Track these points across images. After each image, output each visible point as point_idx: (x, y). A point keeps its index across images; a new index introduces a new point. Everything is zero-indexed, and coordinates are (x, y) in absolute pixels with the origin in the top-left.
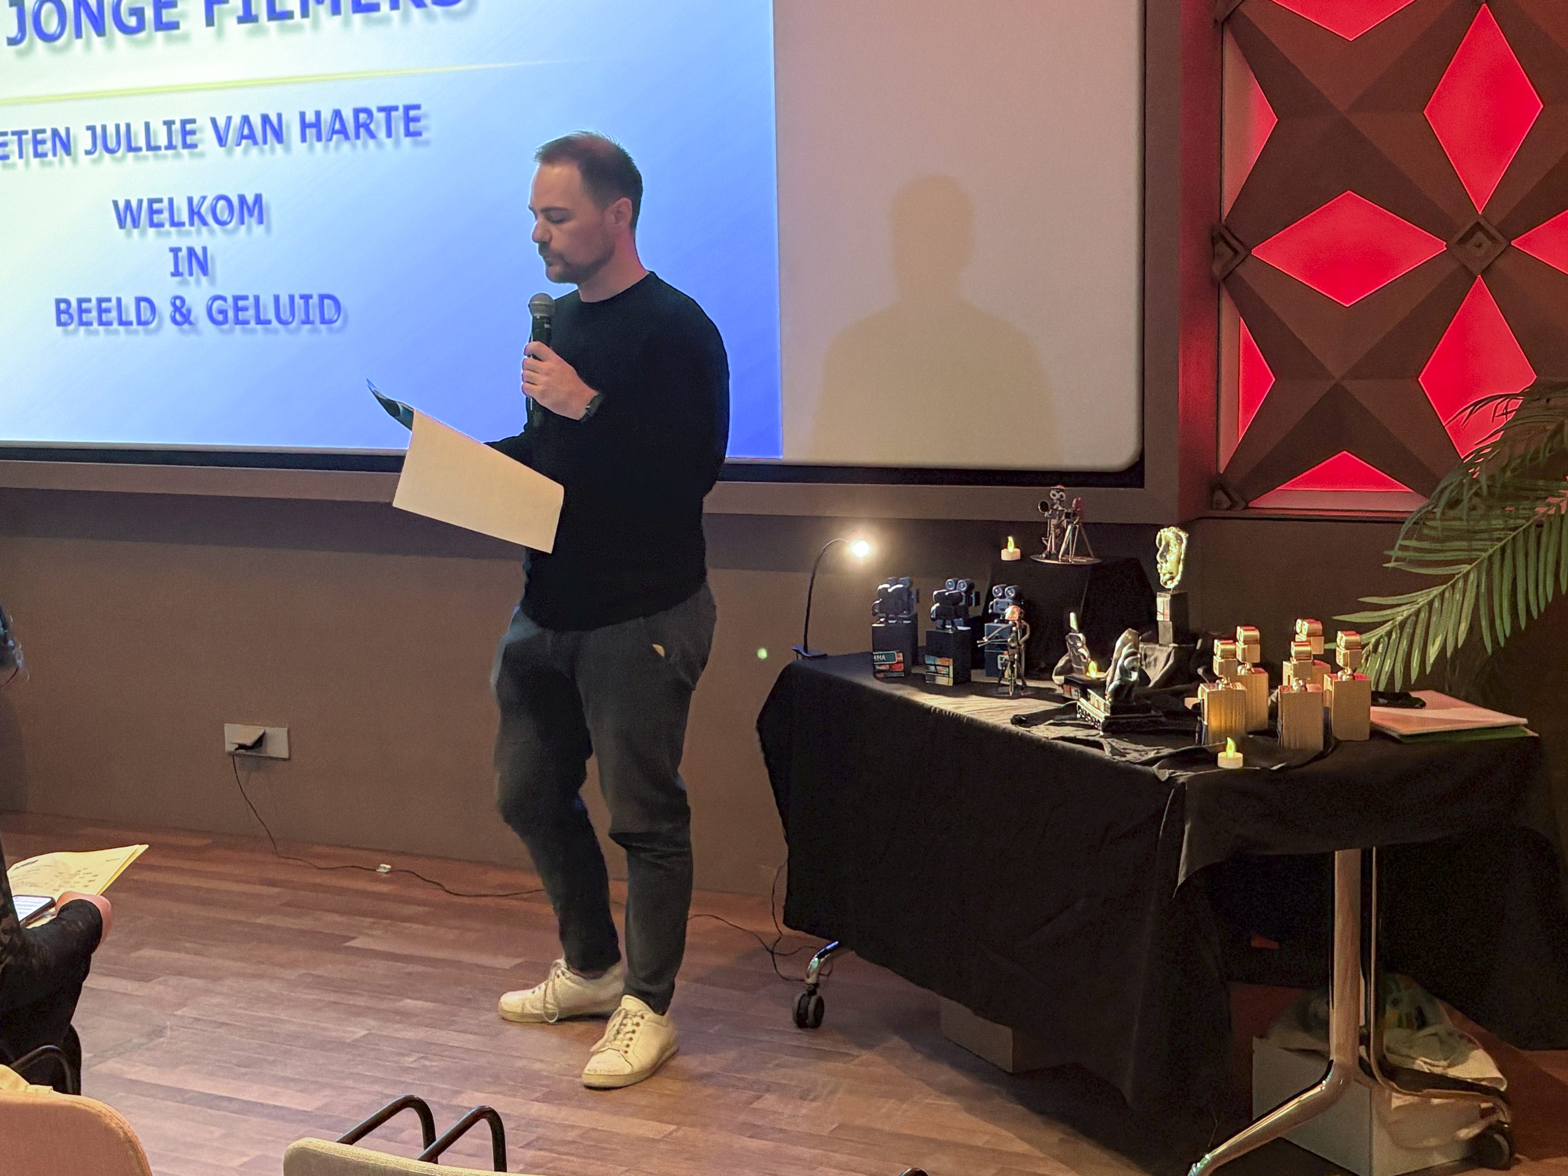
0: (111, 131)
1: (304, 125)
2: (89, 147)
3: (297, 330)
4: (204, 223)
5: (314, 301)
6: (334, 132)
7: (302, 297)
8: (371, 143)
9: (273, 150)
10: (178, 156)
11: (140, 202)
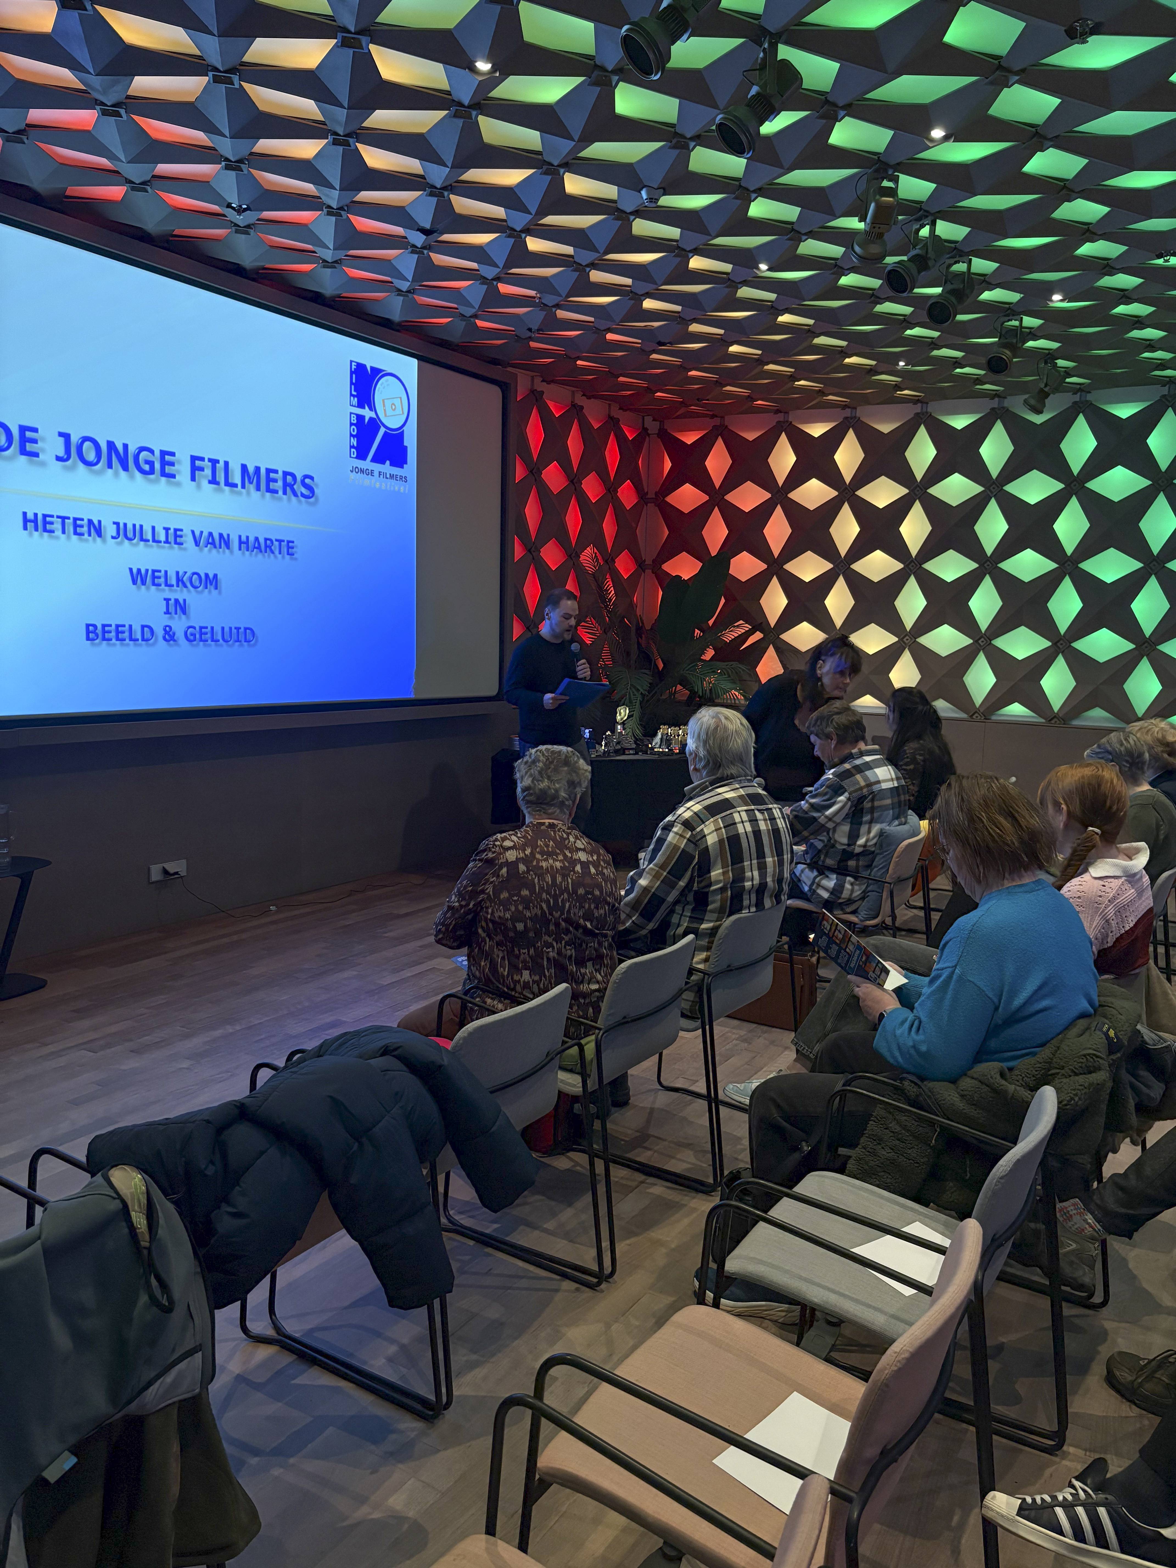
1: (241, 542)
2: (114, 534)
3: (233, 645)
4: (185, 586)
5: (241, 631)
6: (255, 548)
7: (236, 628)
8: (272, 555)
9: (224, 552)
10: (171, 548)
11: (147, 571)
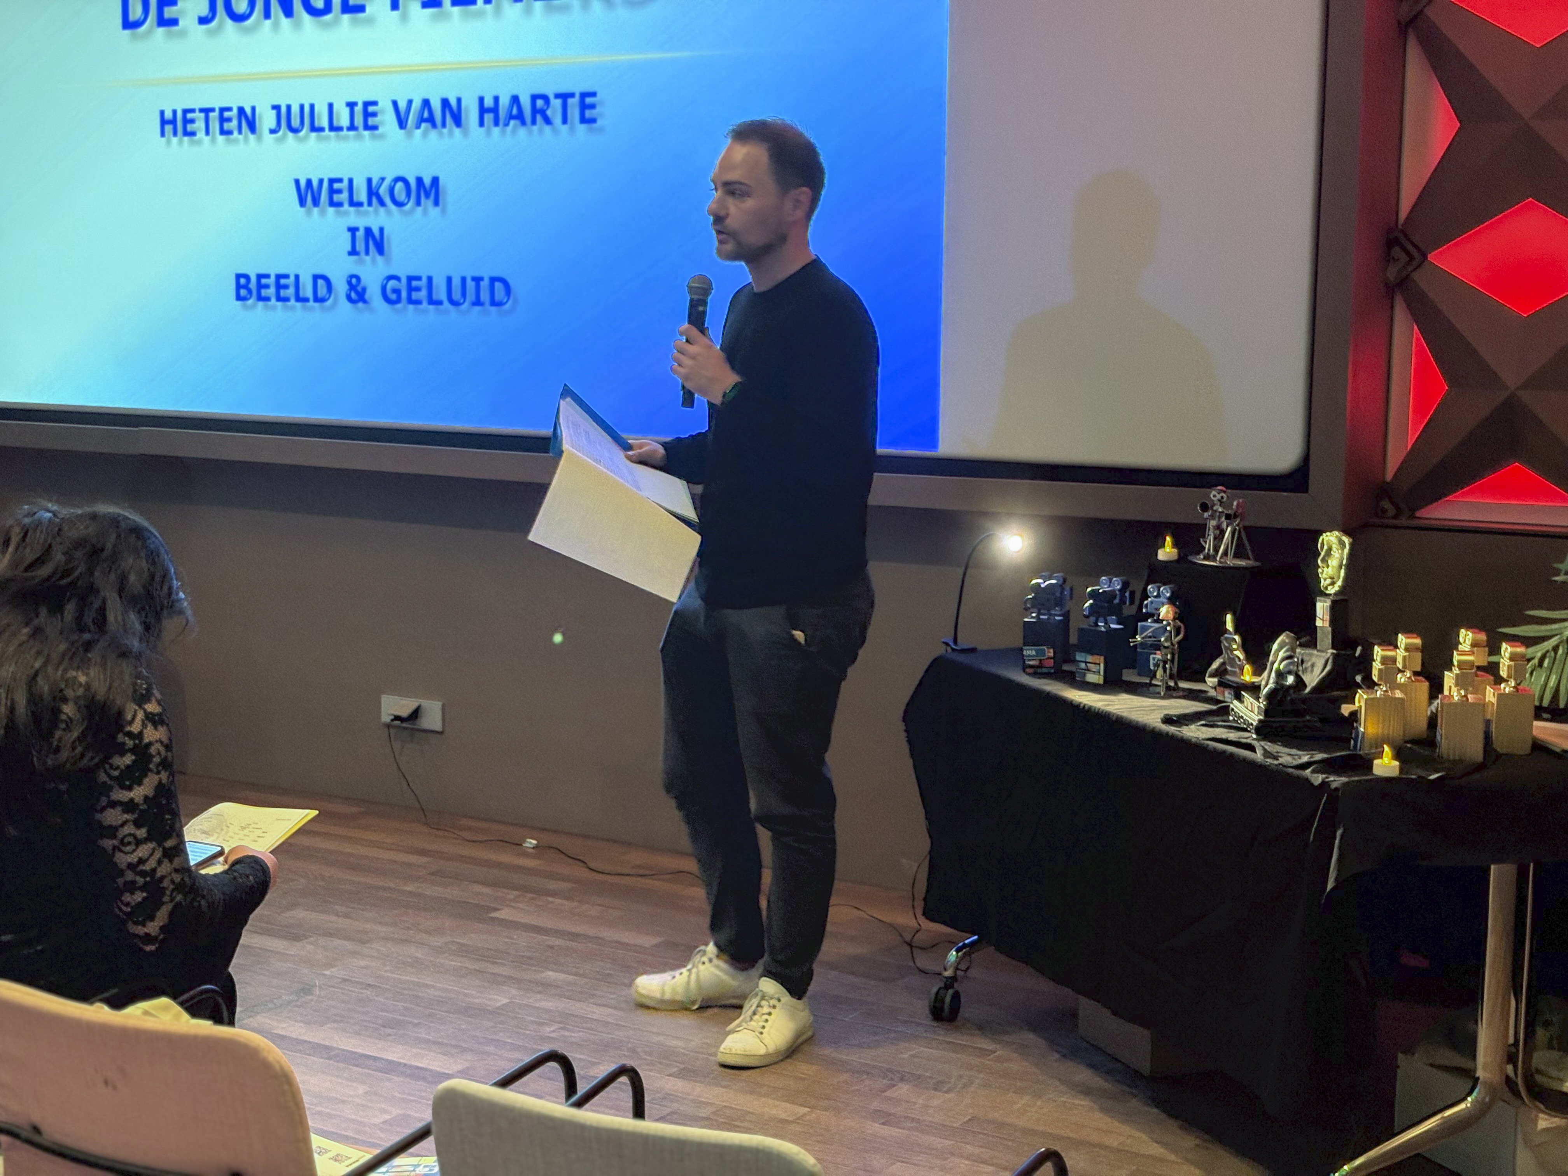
0: (295, 110)
1: (483, 110)
2: (273, 125)
3: (468, 312)
4: (382, 203)
5: (485, 284)
6: (511, 117)
7: (473, 279)
8: (547, 129)
9: (451, 133)
10: (359, 137)
11: (321, 181)
